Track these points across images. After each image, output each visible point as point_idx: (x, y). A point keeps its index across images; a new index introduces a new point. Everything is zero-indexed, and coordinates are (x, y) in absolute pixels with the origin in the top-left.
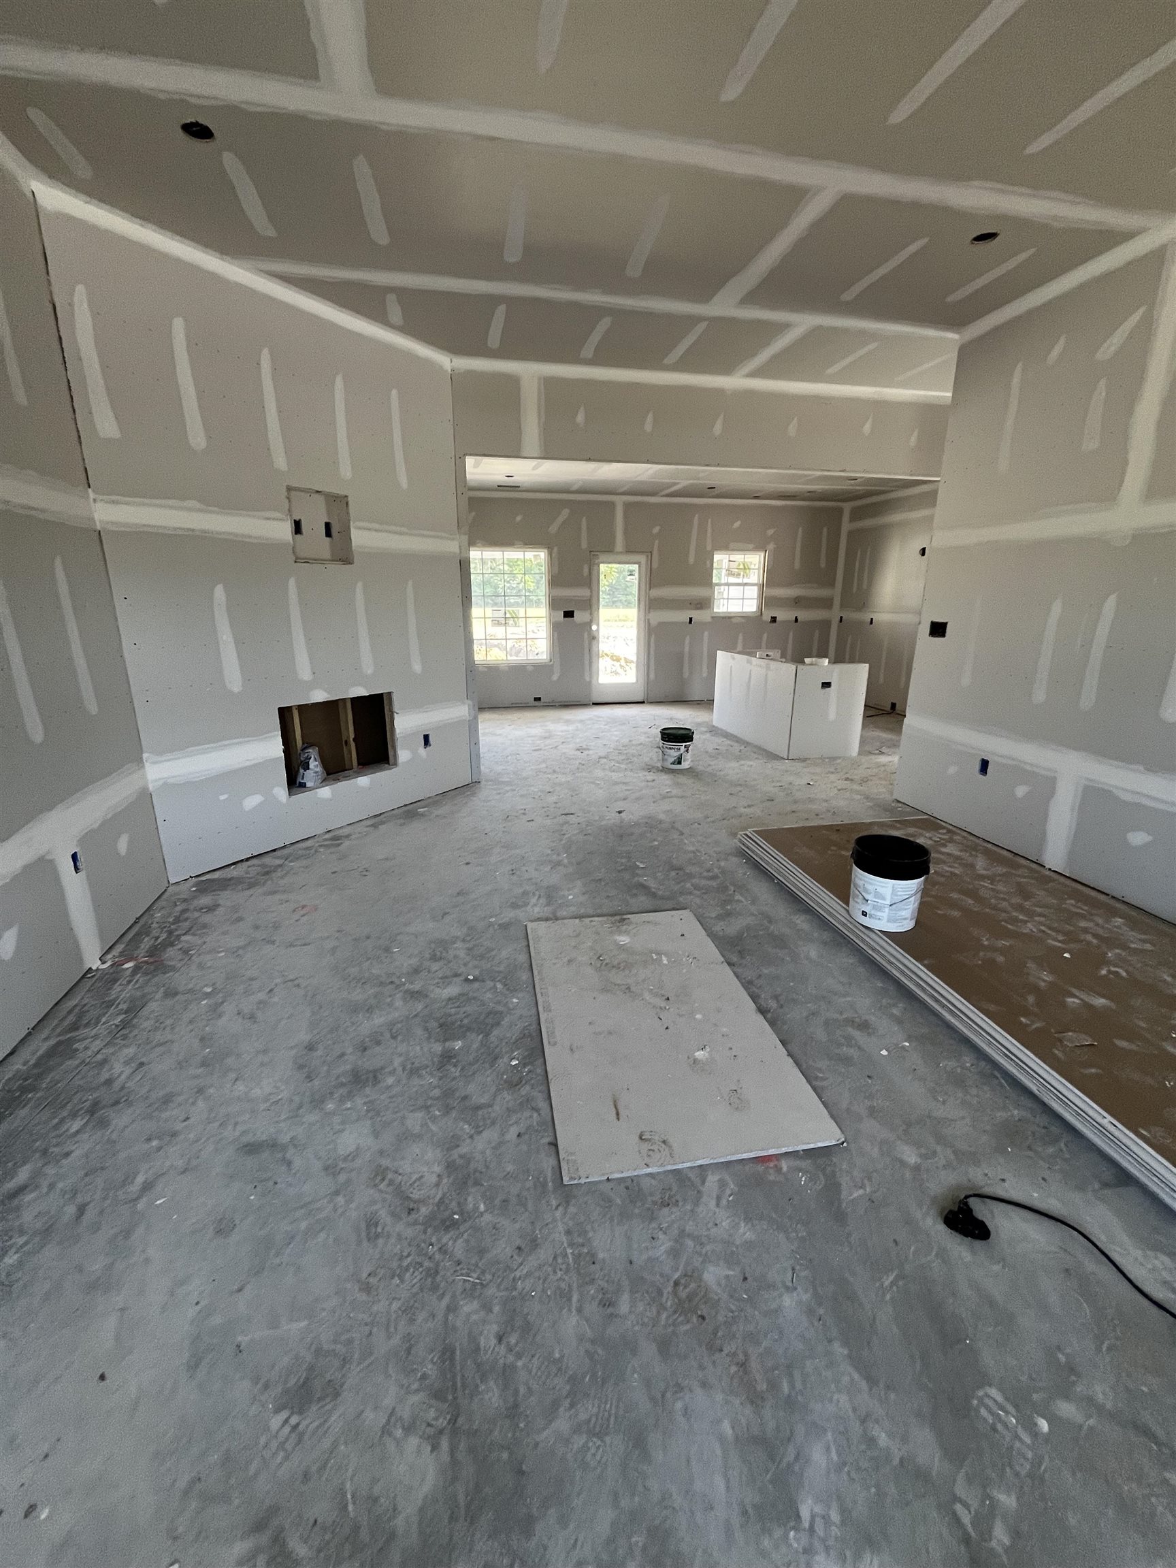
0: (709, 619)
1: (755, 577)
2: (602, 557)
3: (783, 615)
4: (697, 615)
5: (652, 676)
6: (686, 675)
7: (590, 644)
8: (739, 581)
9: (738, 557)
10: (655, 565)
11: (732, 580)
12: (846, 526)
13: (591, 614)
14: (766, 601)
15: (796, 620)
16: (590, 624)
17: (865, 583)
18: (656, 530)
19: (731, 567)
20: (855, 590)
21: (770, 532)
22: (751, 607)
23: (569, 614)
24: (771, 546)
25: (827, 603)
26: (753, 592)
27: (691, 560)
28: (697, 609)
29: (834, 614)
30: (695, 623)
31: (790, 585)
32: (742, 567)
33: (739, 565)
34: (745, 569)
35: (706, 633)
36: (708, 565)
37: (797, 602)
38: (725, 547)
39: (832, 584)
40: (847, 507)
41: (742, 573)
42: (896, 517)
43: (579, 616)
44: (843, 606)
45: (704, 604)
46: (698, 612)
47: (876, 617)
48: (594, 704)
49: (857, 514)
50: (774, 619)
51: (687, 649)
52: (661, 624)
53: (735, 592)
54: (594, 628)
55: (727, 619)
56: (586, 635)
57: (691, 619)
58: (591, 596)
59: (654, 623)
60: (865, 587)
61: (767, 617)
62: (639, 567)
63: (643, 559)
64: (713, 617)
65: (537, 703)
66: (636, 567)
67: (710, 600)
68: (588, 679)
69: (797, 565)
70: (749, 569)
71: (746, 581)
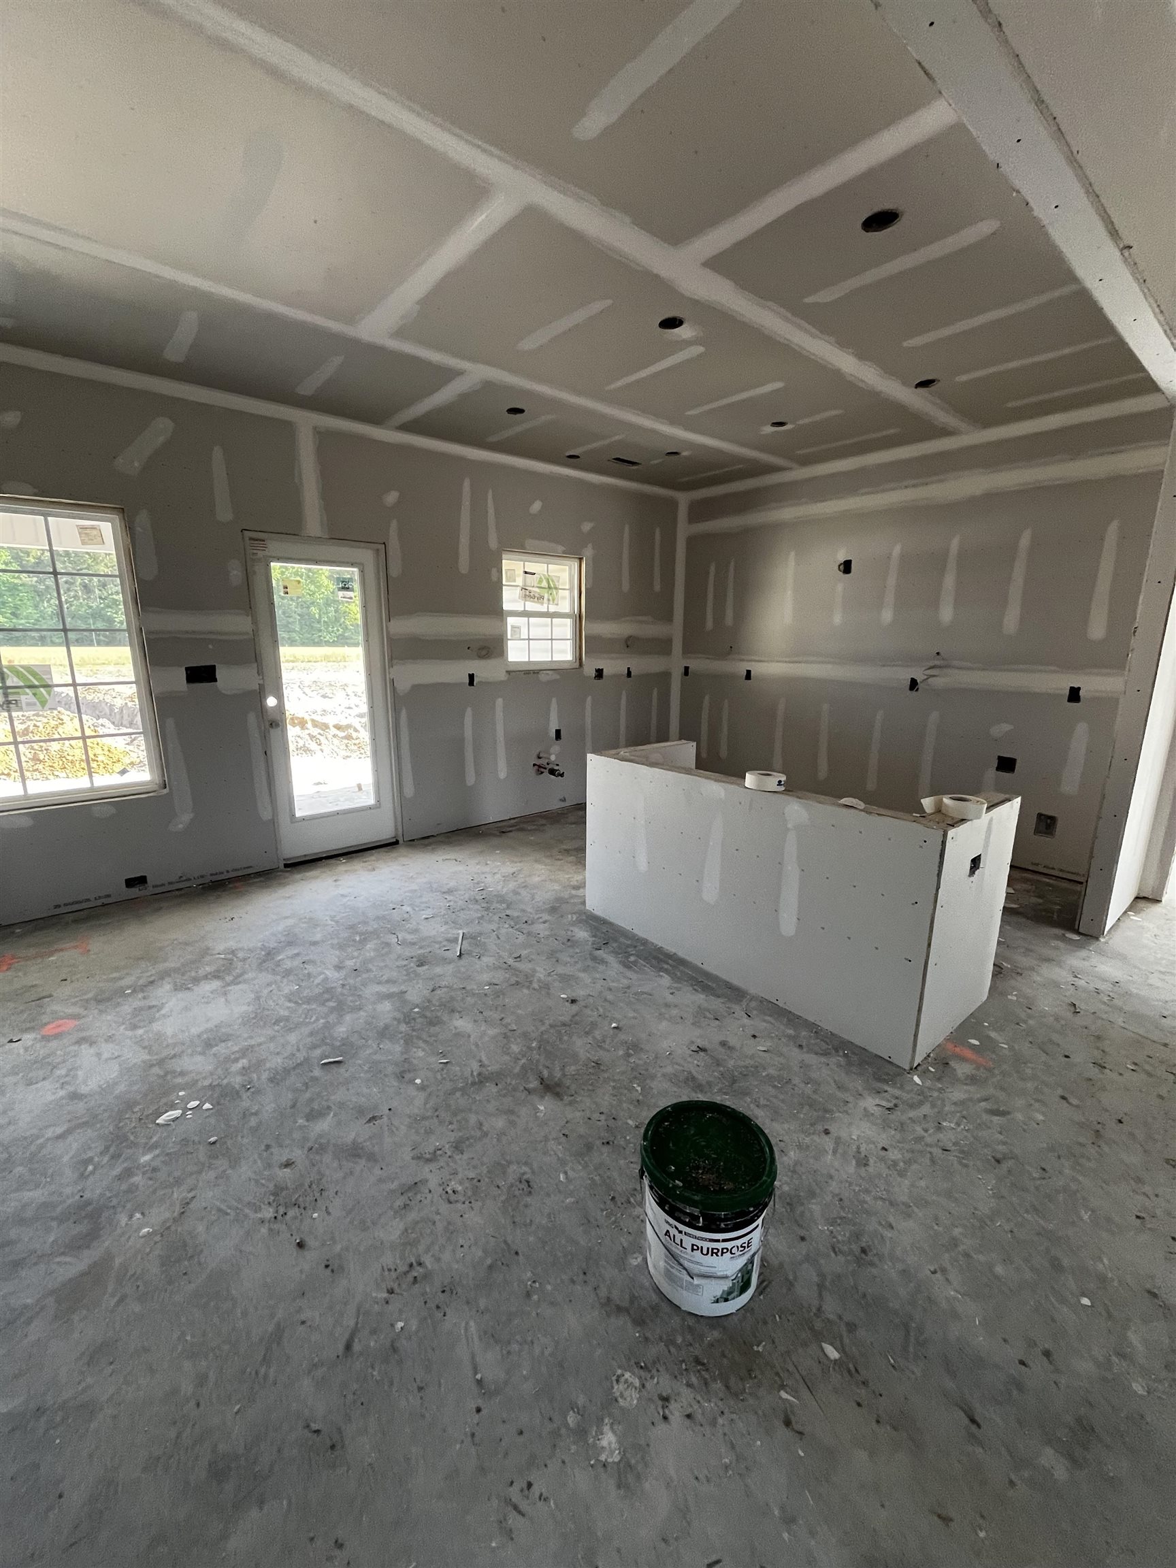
0: (502, 676)
1: (566, 601)
2: (274, 546)
3: (613, 666)
4: (485, 670)
5: (409, 791)
6: (471, 780)
7: (265, 737)
8: (543, 608)
9: (538, 567)
10: (395, 571)
11: (531, 606)
12: (684, 530)
13: (260, 672)
14: (586, 643)
15: (629, 674)
16: (259, 695)
17: (730, 613)
18: (392, 497)
19: (528, 583)
20: (709, 624)
21: (587, 527)
22: (564, 653)
23: (201, 675)
24: (588, 552)
25: (662, 646)
26: (565, 628)
27: (464, 565)
28: (481, 657)
29: (675, 663)
30: (480, 682)
31: (615, 617)
32: (544, 584)
33: (540, 581)
34: (550, 588)
35: (500, 702)
36: (494, 578)
37: (630, 644)
38: (519, 546)
39: (668, 617)
40: (683, 499)
41: (546, 596)
42: (787, 513)
43: (229, 679)
44: (688, 650)
45: (492, 647)
46: (483, 663)
47: (758, 669)
48: (286, 866)
49: (700, 511)
50: (599, 673)
51: (468, 733)
52: (416, 688)
53: (539, 627)
54: (271, 702)
55: (530, 675)
56: (252, 718)
57: (471, 677)
58: (255, 632)
59: (403, 686)
60: (729, 620)
61: (589, 670)
62: (362, 572)
63: (367, 555)
64: (508, 672)
65: (135, 892)
66: (352, 572)
67: (503, 639)
68: (266, 815)
69: (626, 586)
70: (556, 588)
71: (552, 609)
